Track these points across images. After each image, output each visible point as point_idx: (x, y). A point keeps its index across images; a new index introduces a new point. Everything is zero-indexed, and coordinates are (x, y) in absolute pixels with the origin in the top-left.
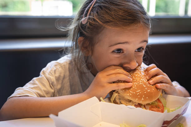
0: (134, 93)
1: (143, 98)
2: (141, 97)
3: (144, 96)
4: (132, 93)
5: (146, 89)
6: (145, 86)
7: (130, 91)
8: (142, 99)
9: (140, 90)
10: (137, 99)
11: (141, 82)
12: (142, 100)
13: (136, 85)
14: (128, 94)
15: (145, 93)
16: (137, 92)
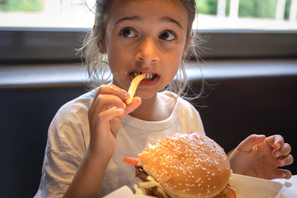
0: (193, 185)
1: (208, 190)
2: (205, 188)
3: (209, 186)
4: (189, 187)
5: (208, 173)
6: (204, 169)
7: (186, 185)
8: (207, 192)
9: (200, 177)
10: (200, 194)
11: (197, 164)
12: (209, 193)
13: (192, 171)
14: (184, 191)
15: (209, 179)
16: (197, 182)
